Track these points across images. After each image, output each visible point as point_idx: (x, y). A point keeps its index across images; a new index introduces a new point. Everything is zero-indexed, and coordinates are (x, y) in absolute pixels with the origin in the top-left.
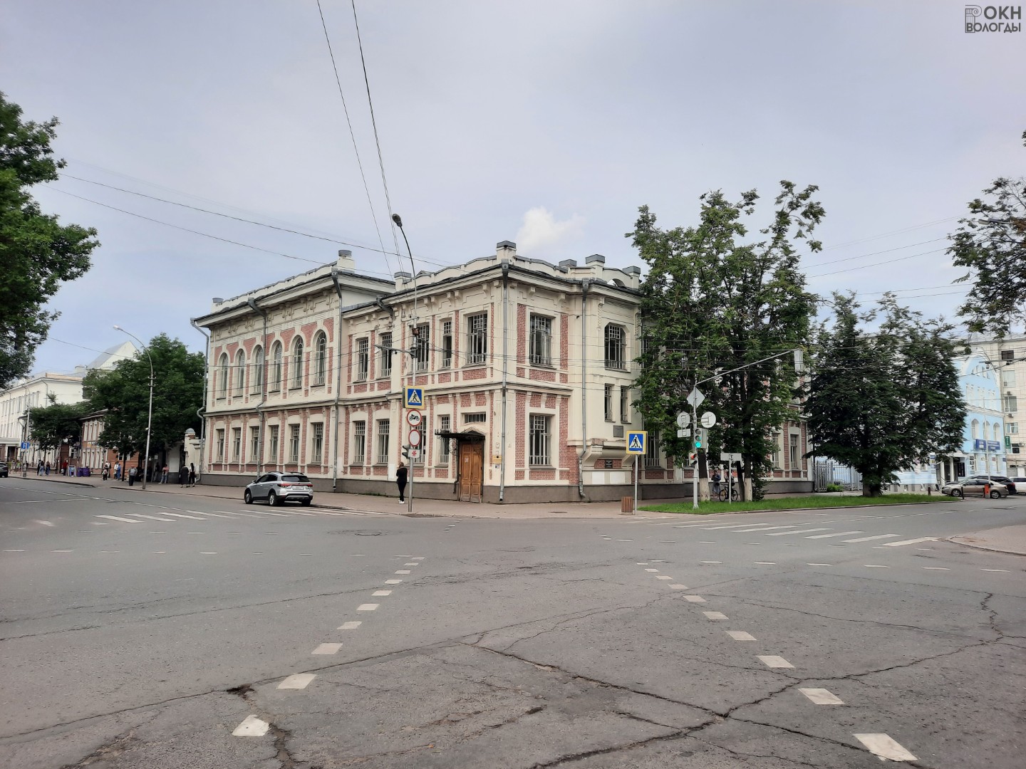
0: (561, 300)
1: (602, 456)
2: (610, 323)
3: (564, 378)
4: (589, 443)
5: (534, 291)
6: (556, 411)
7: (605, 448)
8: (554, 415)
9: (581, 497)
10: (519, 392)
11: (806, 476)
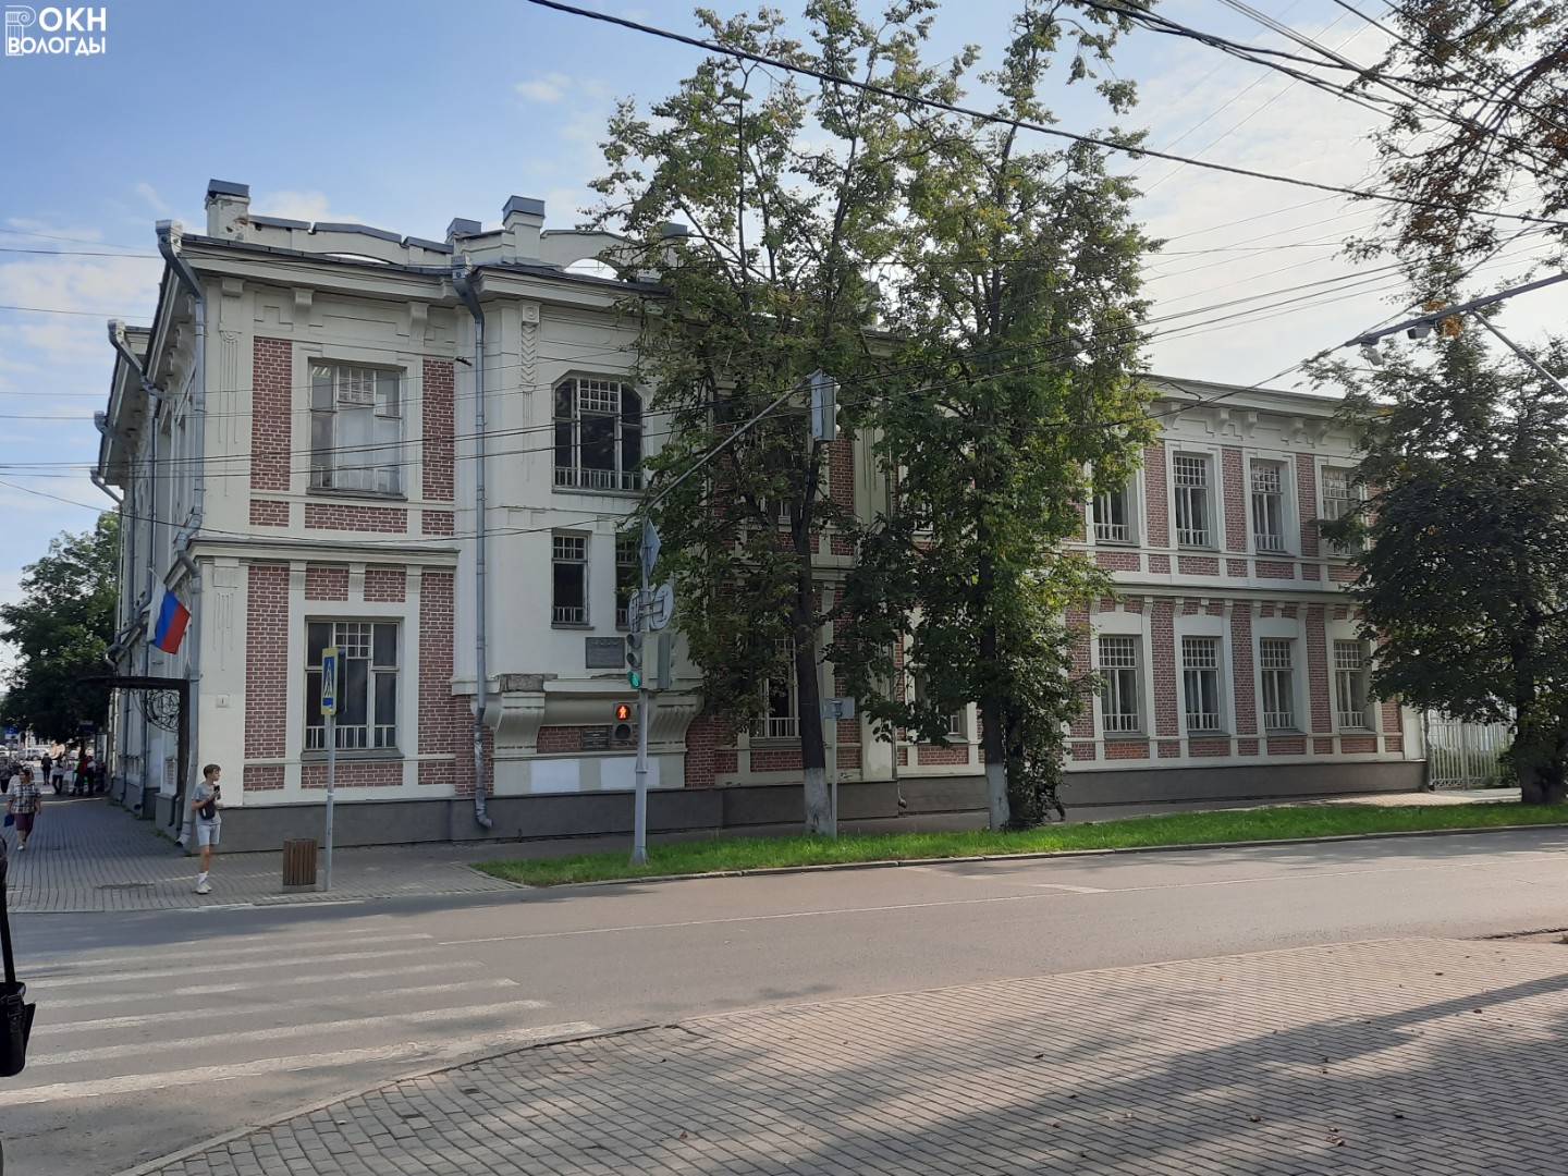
0: (416, 322)
1: (547, 717)
2: (571, 372)
3: (440, 522)
4: (495, 688)
5: (309, 301)
6: (408, 608)
7: (550, 696)
8: (402, 618)
9: (484, 828)
10: (256, 566)
11: (1401, 749)
